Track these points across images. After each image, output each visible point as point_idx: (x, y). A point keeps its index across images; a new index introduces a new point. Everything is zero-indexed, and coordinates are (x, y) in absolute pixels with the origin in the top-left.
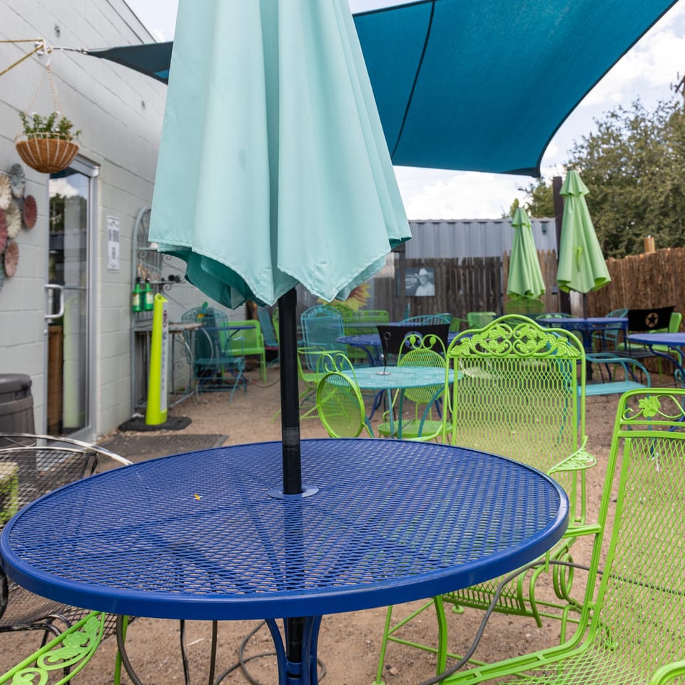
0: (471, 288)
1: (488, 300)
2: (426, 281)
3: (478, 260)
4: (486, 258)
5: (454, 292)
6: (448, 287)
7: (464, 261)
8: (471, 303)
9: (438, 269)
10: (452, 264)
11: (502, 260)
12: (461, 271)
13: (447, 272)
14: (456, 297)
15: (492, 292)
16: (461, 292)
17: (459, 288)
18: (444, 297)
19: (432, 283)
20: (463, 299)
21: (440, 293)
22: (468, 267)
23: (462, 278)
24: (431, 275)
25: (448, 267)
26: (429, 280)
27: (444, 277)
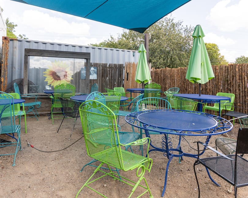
0: (112, 76)
1: (118, 81)
2: (93, 73)
3: (115, 65)
4: (118, 65)
5: (105, 78)
6: (102, 76)
7: (110, 65)
8: (111, 83)
9: (99, 68)
10: (104, 66)
11: (124, 66)
12: (108, 69)
13: (102, 69)
14: (105, 80)
15: (120, 79)
16: (108, 78)
17: (107, 76)
18: (101, 80)
19: (96, 74)
20: (108, 81)
21: (99, 78)
22: (111, 68)
23: (108, 72)
24: (96, 70)
25: (103, 67)
26: (95, 73)
27: (101, 71)
